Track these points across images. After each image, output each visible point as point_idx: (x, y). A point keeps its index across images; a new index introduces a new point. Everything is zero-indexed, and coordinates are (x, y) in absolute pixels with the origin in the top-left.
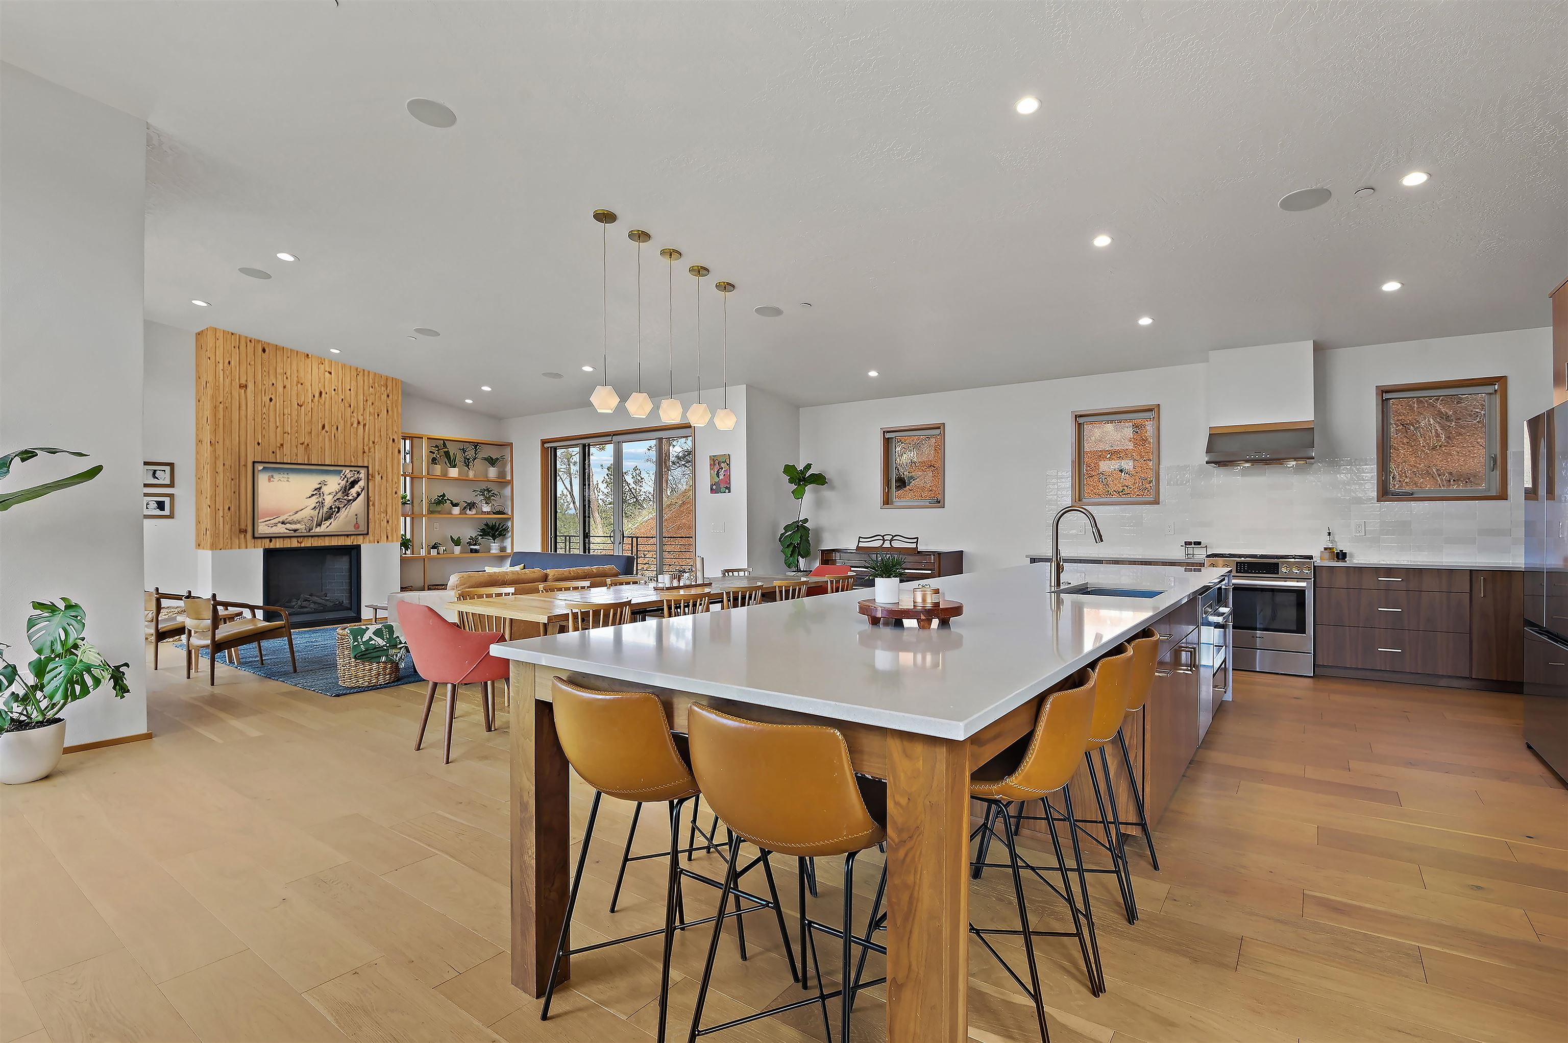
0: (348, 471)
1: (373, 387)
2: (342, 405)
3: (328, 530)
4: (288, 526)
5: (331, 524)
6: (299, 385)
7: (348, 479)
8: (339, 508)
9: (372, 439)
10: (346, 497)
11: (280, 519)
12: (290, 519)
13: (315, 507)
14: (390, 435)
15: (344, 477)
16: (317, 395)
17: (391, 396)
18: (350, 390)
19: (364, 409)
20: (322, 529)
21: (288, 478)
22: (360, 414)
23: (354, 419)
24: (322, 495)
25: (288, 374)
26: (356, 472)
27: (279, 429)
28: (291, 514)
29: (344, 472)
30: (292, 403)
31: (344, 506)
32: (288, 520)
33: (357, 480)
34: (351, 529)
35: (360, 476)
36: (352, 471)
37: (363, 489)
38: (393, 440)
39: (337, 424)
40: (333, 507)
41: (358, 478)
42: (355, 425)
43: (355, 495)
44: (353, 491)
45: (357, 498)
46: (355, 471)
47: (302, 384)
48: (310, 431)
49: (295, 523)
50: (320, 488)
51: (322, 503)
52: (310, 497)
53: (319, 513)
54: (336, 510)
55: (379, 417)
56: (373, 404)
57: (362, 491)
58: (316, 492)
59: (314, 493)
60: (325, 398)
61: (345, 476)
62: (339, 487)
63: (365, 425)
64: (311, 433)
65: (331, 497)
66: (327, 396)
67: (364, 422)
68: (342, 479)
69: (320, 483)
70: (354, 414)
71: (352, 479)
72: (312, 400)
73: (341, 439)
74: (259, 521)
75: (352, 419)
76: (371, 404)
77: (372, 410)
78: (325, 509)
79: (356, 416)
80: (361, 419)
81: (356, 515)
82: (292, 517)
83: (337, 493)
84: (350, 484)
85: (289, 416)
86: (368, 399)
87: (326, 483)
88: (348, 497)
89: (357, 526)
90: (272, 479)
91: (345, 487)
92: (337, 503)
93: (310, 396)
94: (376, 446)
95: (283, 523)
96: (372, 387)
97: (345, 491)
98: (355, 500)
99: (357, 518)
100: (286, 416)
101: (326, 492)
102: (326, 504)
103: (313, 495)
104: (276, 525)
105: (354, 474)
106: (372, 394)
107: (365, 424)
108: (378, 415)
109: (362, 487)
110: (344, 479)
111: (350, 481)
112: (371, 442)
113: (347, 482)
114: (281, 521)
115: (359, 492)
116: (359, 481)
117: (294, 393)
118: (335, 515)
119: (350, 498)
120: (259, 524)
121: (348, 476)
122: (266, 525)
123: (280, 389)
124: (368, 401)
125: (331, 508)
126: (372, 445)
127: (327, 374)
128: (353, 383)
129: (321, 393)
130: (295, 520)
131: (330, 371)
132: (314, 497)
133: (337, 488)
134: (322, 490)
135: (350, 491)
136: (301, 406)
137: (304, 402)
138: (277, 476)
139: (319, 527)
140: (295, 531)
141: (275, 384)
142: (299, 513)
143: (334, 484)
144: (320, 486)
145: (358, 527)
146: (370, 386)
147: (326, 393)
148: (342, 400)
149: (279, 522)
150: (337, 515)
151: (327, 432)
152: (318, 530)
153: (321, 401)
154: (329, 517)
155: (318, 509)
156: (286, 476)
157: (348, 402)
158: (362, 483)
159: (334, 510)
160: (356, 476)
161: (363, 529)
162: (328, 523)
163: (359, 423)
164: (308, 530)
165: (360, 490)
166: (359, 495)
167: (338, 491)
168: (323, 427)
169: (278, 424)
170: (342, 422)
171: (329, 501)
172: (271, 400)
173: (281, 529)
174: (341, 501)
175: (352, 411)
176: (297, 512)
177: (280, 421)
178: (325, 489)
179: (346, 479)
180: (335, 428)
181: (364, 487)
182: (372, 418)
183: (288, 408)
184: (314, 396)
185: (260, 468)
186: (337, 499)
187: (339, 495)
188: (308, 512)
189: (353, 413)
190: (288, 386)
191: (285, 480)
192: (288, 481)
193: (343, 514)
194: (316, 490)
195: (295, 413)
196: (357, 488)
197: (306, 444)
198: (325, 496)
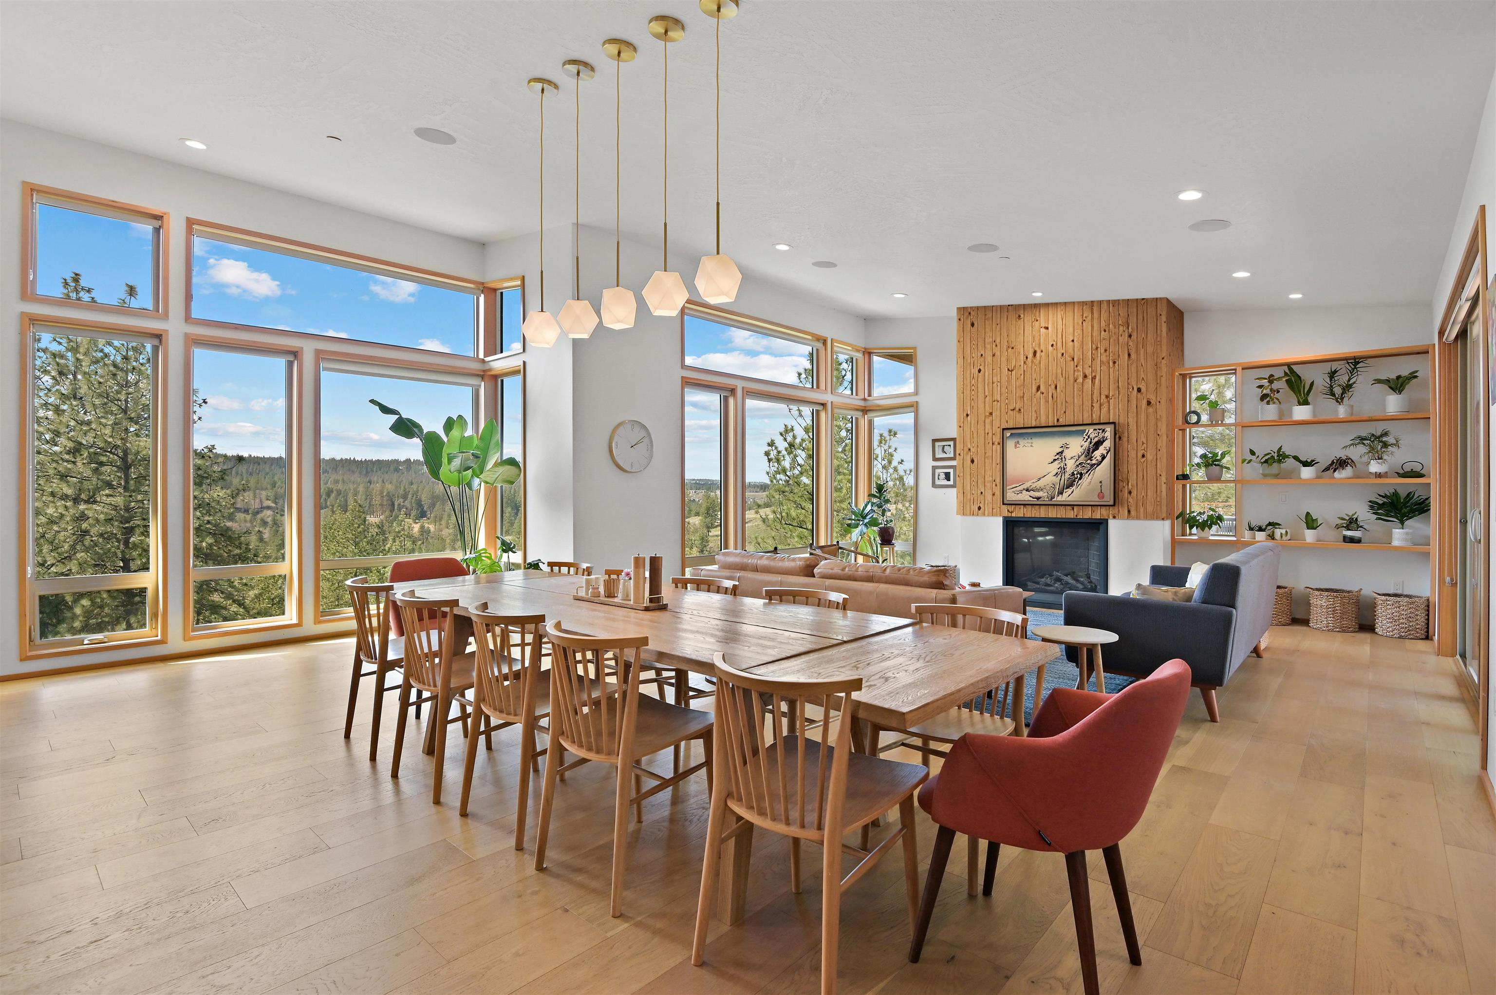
0: (1091, 430)
1: (1107, 330)
2: (1062, 360)
3: (1070, 499)
4: (1032, 493)
5: (1073, 492)
6: (1010, 349)
7: (1091, 439)
8: (1081, 474)
9: (1105, 392)
10: (1089, 462)
11: (1025, 486)
12: (1034, 486)
13: (1057, 473)
14: (1134, 384)
15: (1087, 437)
16: (1030, 356)
17: (1134, 336)
18: (1073, 341)
19: (1093, 359)
20: (1063, 498)
21: (1032, 443)
22: (1086, 366)
23: (1079, 373)
24: (1064, 459)
25: (998, 341)
26: (1101, 431)
28: (1034, 481)
29: (1087, 431)
30: (1002, 370)
31: (1087, 472)
32: (1032, 487)
33: (1102, 440)
34: (1094, 499)
35: (1106, 435)
36: (1096, 430)
37: (1109, 451)
38: (1139, 390)
39: (1055, 382)
40: (1075, 473)
41: (1103, 437)
42: (1080, 380)
43: (1099, 458)
44: (1098, 454)
45: (1101, 462)
46: (1099, 430)
47: (1012, 348)
48: (1022, 395)
49: (1038, 490)
50: (1062, 452)
51: (1064, 469)
52: (1052, 462)
53: (1061, 479)
54: (1079, 476)
55: (1116, 365)
56: (1106, 350)
57: (1107, 453)
58: (1057, 457)
59: (1056, 458)
60: (1041, 357)
61: (1089, 437)
62: (1081, 450)
63: (1094, 378)
64: (1023, 397)
65: (1073, 461)
66: (1043, 354)
67: (1094, 374)
68: (1085, 440)
69: (1062, 447)
70: (1078, 368)
71: (1096, 439)
72: (1024, 363)
73: (1061, 398)
74: (1008, 488)
75: (1076, 374)
76: (1103, 351)
77: (1104, 359)
78: (1067, 476)
79: (1081, 370)
80: (1088, 371)
81: (1101, 482)
82: (1035, 484)
83: (1079, 457)
84: (1093, 445)
86: (1099, 346)
87: (1067, 446)
88: (1091, 460)
89: (1101, 495)
90: (1018, 445)
91: (1089, 450)
92: (1079, 469)
93: (1022, 358)
94: (1111, 401)
95: (1027, 490)
96: (1105, 331)
97: (1089, 454)
98: (1100, 464)
99: (1101, 486)
101: (1068, 457)
102: (1067, 470)
103: (1055, 460)
104: (1021, 492)
105: (1099, 433)
106: (1104, 339)
107: (1095, 376)
108: (1114, 363)
109: (1108, 449)
110: (1087, 439)
111: (1094, 441)
112: (1103, 397)
113: (1091, 443)
114: (1025, 488)
115: (1104, 455)
116: (1104, 441)
117: (1004, 359)
118: (1078, 482)
119: (1094, 462)
120: (1008, 491)
121: (1092, 436)
122: (1013, 492)
123: (989, 358)
124: (1099, 349)
125: (1073, 474)
126: (1106, 400)
127: (1043, 330)
128: (1078, 332)
129: (1035, 353)
130: (1038, 487)
131: (1046, 326)
132: (1057, 462)
133: (1080, 450)
134: (1064, 454)
135: (1094, 453)
136: (1012, 371)
137: (1015, 366)
138: (1022, 442)
139: (1060, 496)
140: (1038, 498)
141: (984, 355)
142: (1042, 479)
143: (1076, 446)
144: (1062, 449)
145: (1103, 497)
146: (1102, 329)
147: (1042, 351)
148: (1063, 354)
149: (1024, 489)
150: (1080, 482)
151: (1043, 393)
152: (1060, 498)
153: (1035, 361)
154: (1070, 485)
155: (1060, 475)
156: (1030, 441)
157: (1070, 356)
158: (1107, 444)
159: (1076, 476)
160: (1101, 436)
161: (1109, 499)
162: (1069, 491)
163: (1085, 376)
164: (1050, 498)
165: (1105, 452)
166: (1103, 457)
167: (1080, 454)
168: (1038, 388)
170: (1062, 380)
171: (1071, 465)
172: (980, 371)
173: (1025, 497)
174: (1084, 466)
175: (1075, 364)
176: (1039, 479)
178: (1068, 453)
179: (1089, 440)
180: (1053, 387)
181: (1110, 448)
182: (1104, 368)
183: (997, 376)
184: (1027, 358)
185: (1008, 434)
186: (1079, 464)
187: (1082, 458)
188: (1050, 479)
189: (1077, 366)
190: (998, 354)
191: (1029, 445)
192: (1031, 446)
193: (1086, 481)
194: (1058, 454)
195: (1005, 379)
196: (1102, 450)
197: (1017, 409)
198: (1067, 460)
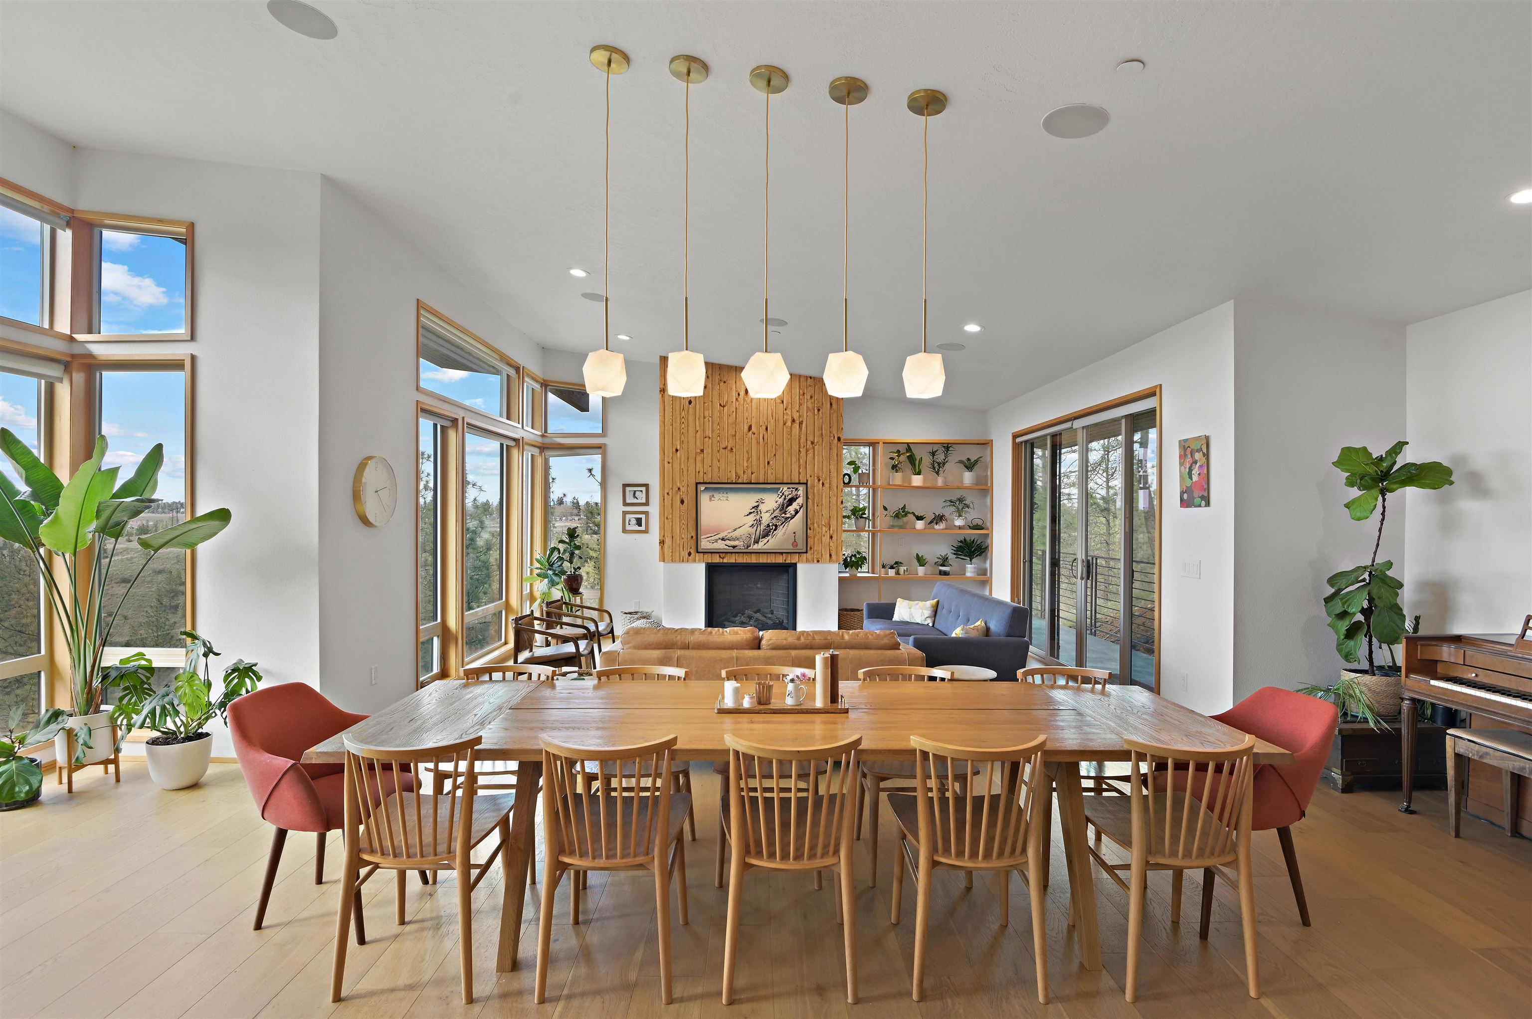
0: (785, 489)
3: (765, 547)
4: (728, 542)
5: (768, 540)
6: (722, 384)
7: (785, 497)
8: (776, 526)
9: (810, 438)
10: (783, 515)
11: (721, 536)
12: (729, 536)
13: (753, 525)
15: (781, 494)
19: (800, 404)
20: (760, 545)
22: (794, 410)
23: (788, 417)
24: (759, 513)
26: (793, 489)
27: (698, 434)
28: (730, 531)
29: (782, 489)
30: (713, 404)
31: (782, 524)
32: (727, 537)
33: (795, 497)
34: (789, 547)
35: (799, 493)
36: (790, 488)
37: (802, 506)
40: (771, 524)
41: (796, 495)
42: (789, 424)
43: (793, 513)
44: (791, 509)
45: (795, 516)
47: (725, 382)
49: (734, 540)
50: (757, 506)
51: (760, 521)
52: (748, 515)
53: (757, 530)
54: (774, 527)
56: (811, 397)
57: (800, 509)
58: (755, 509)
59: (752, 511)
61: (783, 494)
62: (776, 505)
63: (801, 423)
65: (768, 514)
67: (801, 419)
68: (780, 496)
69: (759, 501)
70: (787, 411)
71: (790, 496)
72: (736, 399)
74: (702, 537)
75: (785, 417)
76: (809, 397)
77: (810, 405)
78: (763, 527)
79: (790, 413)
80: (796, 416)
81: (793, 533)
82: (731, 534)
83: (774, 511)
84: (787, 502)
85: (710, 419)
87: (764, 501)
88: (785, 515)
89: (795, 544)
90: (713, 499)
91: (783, 505)
92: (774, 521)
93: (734, 394)
94: (816, 447)
95: (723, 539)
97: (783, 508)
98: (793, 518)
99: (795, 536)
100: (706, 419)
101: (763, 510)
102: (763, 522)
103: (750, 513)
104: (716, 541)
105: (792, 491)
107: (802, 421)
108: (819, 410)
111: (788, 498)
112: (809, 443)
113: (785, 499)
114: (721, 537)
115: (797, 510)
116: (797, 498)
118: (773, 532)
119: (788, 515)
120: (702, 540)
121: (786, 494)
122: (708, 541)
124: (805, 395)
125: (768, 526)
126: (811, 446)
130: (734, 537)
132: (752, 515)
133: (775, 505)
134: (759, 508)
135: (788, 508)
136: (724, 407)
137: (727, 402)
138: (717, 496)
139: (757, 543)
140: (734, 547)
142: (738, 530)
143: (771, 502)
144: (759, 503)
145: (797, 546)
146: (801, 393)
149: (719, 539)
150: (775, 533)
152: (755, 546)
153: (747, 399)
154: (766, 535)
155: (757, 526)
156: (725, 495)
158: (800, 501)
159: (771, 528)
160: (794, 493)
161: (802, 547)
162: (765, 540)
163: (793, 421)
164: (746, 546)
165: (798, 508)
166: (797, 512)
167: (775, 508)
169: (698, 428)
170: (772, 421)
171: (766, 518)
173: (721, 545)
174: (779, 519)
175: (785, 407)
176: (735, 530)
177: (700, 425)
178: (763, 507)
179: (783, 496)
181: (802, 504)
182: (810, 414)
183: (708, 410)
184: (739, 394)
185: (703, 488)
186: (775, 517)
187: (777, 513)
188: (746, 530)
189: (786, 409)
190: (725, 403)
191: (726, 498)
193: (781, 531)
194: (755, 507)
195: (717, 414)
196: (795, 506)
198: (762, 513)
